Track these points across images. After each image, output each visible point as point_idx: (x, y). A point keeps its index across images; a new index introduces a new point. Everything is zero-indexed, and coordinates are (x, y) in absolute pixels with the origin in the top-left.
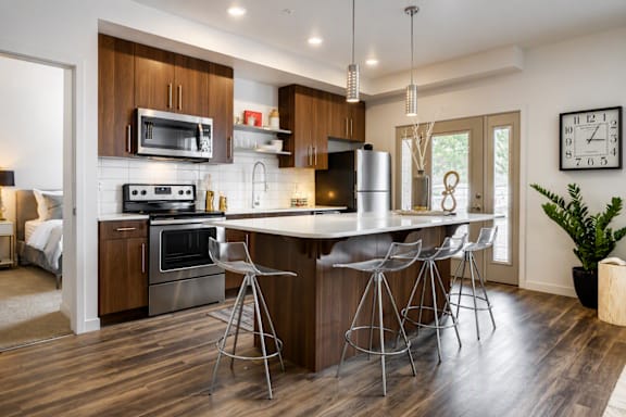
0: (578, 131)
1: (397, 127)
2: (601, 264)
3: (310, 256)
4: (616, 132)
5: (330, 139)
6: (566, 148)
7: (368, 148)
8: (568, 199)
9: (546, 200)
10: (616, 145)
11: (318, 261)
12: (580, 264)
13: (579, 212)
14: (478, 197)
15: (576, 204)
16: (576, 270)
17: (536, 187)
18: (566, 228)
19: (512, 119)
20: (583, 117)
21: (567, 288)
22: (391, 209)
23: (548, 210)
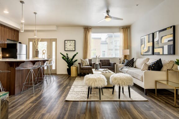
0: (68, 44)
1: (29, 39)
2: (71, 67)
3: (13, 67)
4: (74, 44)
5: (8, 39)
6: (66, 46)
7: (20, 43)
8: (66, 56)
9: (62, 56)
10: (74, 47)
11: (16, 68)
12: (68, 68)
13: (68, 58)
14: (49, 56)
15: (68, 57)
16: (68, 69)
17: (61, 53)
18: (66, 61)
19: (55, 40)
20: (69, 41)
21: (66, 73)
22: (27, 58)
23: (63, 58)
